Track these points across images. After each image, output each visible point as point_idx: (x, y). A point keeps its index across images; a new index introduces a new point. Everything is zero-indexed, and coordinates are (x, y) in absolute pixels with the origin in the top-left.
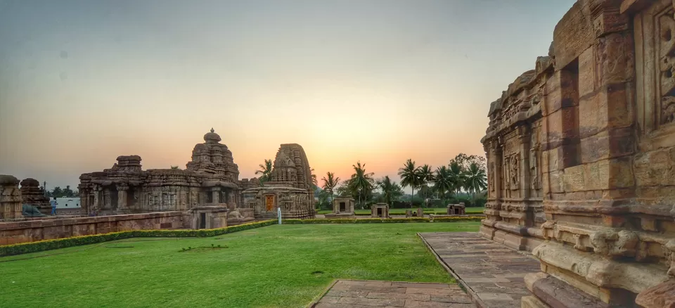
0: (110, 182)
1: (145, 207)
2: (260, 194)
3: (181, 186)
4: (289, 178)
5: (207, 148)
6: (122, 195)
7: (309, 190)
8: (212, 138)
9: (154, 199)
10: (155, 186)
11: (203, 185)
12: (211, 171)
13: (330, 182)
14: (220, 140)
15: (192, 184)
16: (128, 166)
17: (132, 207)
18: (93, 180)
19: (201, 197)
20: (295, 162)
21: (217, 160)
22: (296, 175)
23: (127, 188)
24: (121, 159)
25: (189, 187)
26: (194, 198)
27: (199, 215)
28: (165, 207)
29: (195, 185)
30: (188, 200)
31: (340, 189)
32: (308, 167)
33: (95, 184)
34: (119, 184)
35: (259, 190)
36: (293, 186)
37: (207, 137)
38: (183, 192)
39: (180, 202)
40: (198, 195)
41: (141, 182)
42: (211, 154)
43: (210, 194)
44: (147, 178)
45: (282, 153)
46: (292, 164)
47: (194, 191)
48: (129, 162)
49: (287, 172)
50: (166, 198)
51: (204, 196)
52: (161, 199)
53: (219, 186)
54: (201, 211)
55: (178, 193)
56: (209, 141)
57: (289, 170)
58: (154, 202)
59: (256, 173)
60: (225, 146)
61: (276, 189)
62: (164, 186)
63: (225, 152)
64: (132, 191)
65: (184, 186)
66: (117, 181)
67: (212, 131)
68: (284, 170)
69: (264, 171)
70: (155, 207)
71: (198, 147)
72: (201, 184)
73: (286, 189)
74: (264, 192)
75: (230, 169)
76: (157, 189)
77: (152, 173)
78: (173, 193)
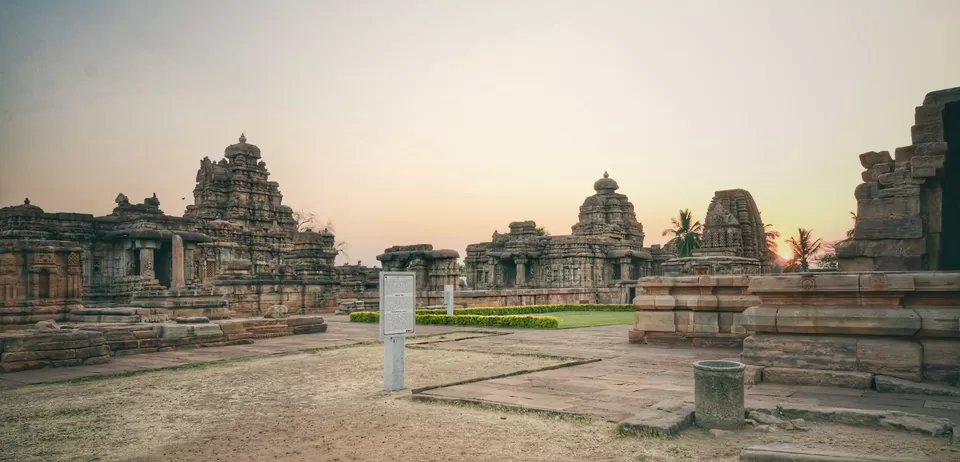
0: (510, 254)
1: (542, 284)
2: (688, 266)
3: (586, 257)
4: (730, 241)
5: (601, 202)
6: (520, 268)
7: (761, 261)
8: (606, 187)
9: (553, 274)
10: (554, 258)
11: (609, 256)
12: (616, 236)
13: (803, 245)
14: (617, 188)
15: (597, 255)
16: (523, 234)
17: (530, 284)
18: (488, 252)
19: (606, 272)
20: (738, 217)
21: (614, 218)
22: (740, 237)
23: (526, 260)
24: (514, 226)
25: (594, 258)
26: (599, 272)
27: (627, 290)
28: (567, 284)
29: (600, 255)
30: (592, 275)
31: (825, 259)
32: (759, 224)
33: (490, 256)
34: (518, 256)
35: (686, 261)
36: (737, 254)
37: (599, 186)
38: (588, 266)
39: (585, 278)
40: (603, 269)
41: (538, 253)
42: (607, 209)
43: (617, 267)
44: (545, 247)
45: (719, 206)
46: (735, 221)
47: (599, 263)
48: (523, 229)
49: (726, 235)
50: (567, 273)
51: (609, 269)
52: (561, 274)
53: (630, 256)
54: (631, 286)
55: (582, 266)
56: (602, 192)
57: (729, 231)
58: (553, 278)
59: (664, 234)
60: (625, 197)
61: (712, 259)
62: (565, 257)
63: (625, 205)
64: (531, 262)
65: (590, 257)
66: (517, 253)
67: (606, 175)
68: (721, 230)
69: (677, 229)
70: (554, 284)
71: (590, 201)
72: (606, 254)
73: (728, 259)
74: (694, 263)
75: (632, 230)
76: (557, 261)
77: (551, 242)
78: (576, 266)
